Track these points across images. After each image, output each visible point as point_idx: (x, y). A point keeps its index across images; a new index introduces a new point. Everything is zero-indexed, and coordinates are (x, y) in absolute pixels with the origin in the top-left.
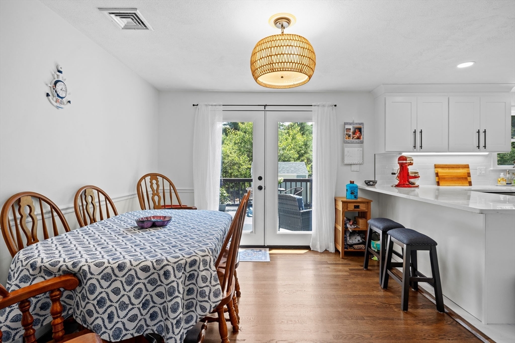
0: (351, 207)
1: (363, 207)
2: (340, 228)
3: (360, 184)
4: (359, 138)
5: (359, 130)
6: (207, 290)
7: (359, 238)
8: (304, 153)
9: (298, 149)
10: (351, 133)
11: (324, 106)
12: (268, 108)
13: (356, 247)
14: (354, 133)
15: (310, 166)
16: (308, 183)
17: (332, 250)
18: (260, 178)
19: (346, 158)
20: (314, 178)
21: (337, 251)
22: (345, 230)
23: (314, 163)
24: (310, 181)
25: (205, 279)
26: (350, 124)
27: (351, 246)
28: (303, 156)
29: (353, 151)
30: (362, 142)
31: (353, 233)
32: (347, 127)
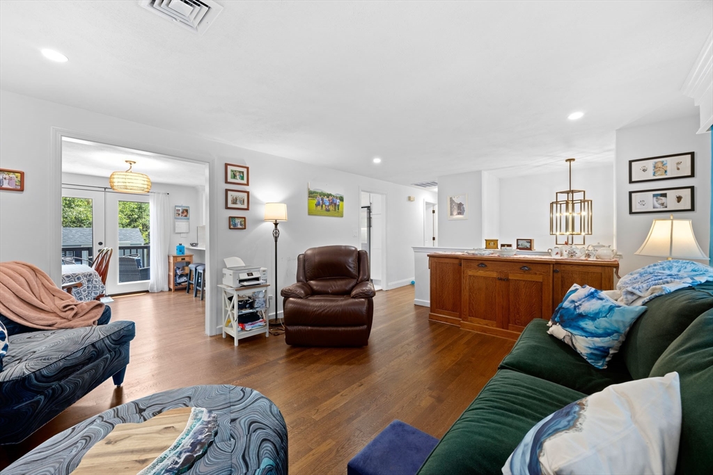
0: (179, 259)
1: (187, 259)
2: (172, 274)
3: (186, 245)
4: (186, 216)
5: (186, 211)
6: (98, 286)
7: (185, 278)
8: (137, 218)
9: (129, 213)
10: (180, 213)
11: (159, 193)
12: (107, 190)
13: (183, 284)
14: (183, 213)
15: (147, 233)
16: (145, 250)
17: (167, 289)
18: (101, 244)
19: (176, 229)
20: (151, 245)
21: (170, 290)
22: (175, 275)
23: (151, 230)
24: (148, 248)
25: (96, 282)
26: (180, 207)
27: (180, 284)
28: (136, 221)
29: (182, 225)
30: (188, 219)
31: (181, 276)
32: (177, 208)
